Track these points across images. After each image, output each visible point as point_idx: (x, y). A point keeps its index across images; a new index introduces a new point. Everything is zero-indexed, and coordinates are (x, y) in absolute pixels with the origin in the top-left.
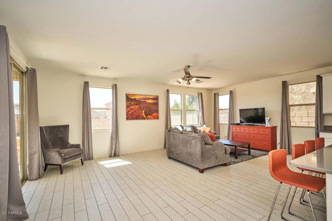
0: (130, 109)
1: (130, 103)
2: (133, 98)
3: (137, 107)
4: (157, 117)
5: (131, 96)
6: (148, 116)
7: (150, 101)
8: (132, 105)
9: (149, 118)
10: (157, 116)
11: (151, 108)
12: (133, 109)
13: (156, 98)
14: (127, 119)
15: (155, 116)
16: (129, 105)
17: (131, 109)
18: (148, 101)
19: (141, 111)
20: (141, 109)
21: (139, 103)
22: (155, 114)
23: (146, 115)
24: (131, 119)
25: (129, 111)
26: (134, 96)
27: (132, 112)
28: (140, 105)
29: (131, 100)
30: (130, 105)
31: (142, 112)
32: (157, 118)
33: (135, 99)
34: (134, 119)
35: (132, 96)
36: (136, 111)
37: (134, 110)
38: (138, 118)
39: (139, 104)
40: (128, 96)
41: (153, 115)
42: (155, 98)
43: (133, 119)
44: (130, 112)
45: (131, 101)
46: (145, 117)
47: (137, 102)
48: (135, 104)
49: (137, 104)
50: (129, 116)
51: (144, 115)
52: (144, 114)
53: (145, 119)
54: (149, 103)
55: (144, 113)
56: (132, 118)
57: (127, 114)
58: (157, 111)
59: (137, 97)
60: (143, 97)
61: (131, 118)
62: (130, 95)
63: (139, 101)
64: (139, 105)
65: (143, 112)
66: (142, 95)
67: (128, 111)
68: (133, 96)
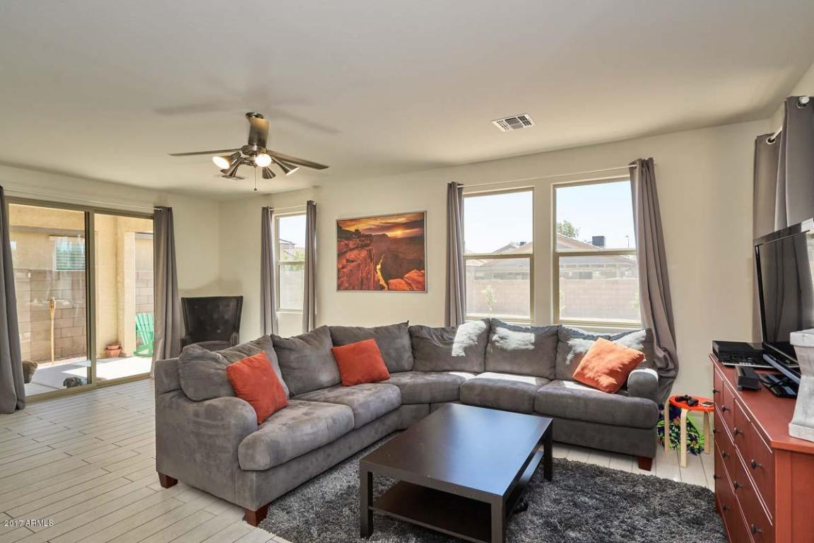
0: (345, 261)
1: (346, 244)
2: (352, 229)
3: (364, 253)
4: (418, 282)
5: (349, 226)
6: (391, 281)
7: (398, 233)
8: (351, 250)
9: (394, 288)
10: (420, 279)
11: (401, 256)
12: (353, 261)
13: (418, 219)
14: (340, 287)
15: (413, 280)
16: (343, 251)
17: (348, 261)
18: (390, 234)
19: (372, 264)
20: (372, 260)
21: (369, 242)
22: (413, 274)
23: (387, 276)
24: (346, 289)
25: (343, 268)
26: (354, 225)
27: (349, 268)
28: (370, 247)
29: (349, 236)
30: (345, 250)
31: (375, 269)
32: (421, 287)
33: (357, 231)
34: (354, 289)
35: (349, 224)
36: (359, 265)
37: (354, 263)
38: (364, 287)
39: (367, 245)
40: (341, 225)
41: (406, 276)
42: (414, 219)
43: (352, 287)
44: (344, 270)
45: (348, 239)
46: (382, 282)
47: (364, 240)
48: (357, 248)
49: (363, 247)
50: (342, 279)
51: (381, 278)
52: (379, 273)
53: (382, 288)
54: (396, 240)
55: (381, 270)
56: (350, 285)
57: (338, 274)
58: (420, 265)
59: (362, 227)
60: (377, 222)
61: (347, 285)
62: (345, 221)
63: (367, 236)
64: (367, 248)
65: (379, 267)
66: (375, 218)
67: (341, 266)
68: (353, 223)
